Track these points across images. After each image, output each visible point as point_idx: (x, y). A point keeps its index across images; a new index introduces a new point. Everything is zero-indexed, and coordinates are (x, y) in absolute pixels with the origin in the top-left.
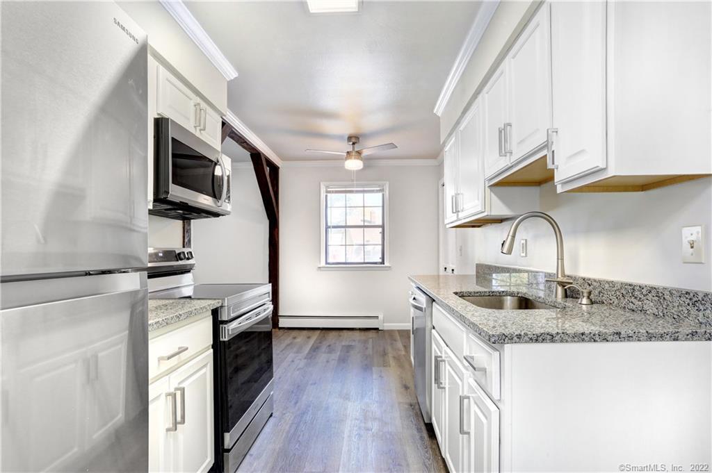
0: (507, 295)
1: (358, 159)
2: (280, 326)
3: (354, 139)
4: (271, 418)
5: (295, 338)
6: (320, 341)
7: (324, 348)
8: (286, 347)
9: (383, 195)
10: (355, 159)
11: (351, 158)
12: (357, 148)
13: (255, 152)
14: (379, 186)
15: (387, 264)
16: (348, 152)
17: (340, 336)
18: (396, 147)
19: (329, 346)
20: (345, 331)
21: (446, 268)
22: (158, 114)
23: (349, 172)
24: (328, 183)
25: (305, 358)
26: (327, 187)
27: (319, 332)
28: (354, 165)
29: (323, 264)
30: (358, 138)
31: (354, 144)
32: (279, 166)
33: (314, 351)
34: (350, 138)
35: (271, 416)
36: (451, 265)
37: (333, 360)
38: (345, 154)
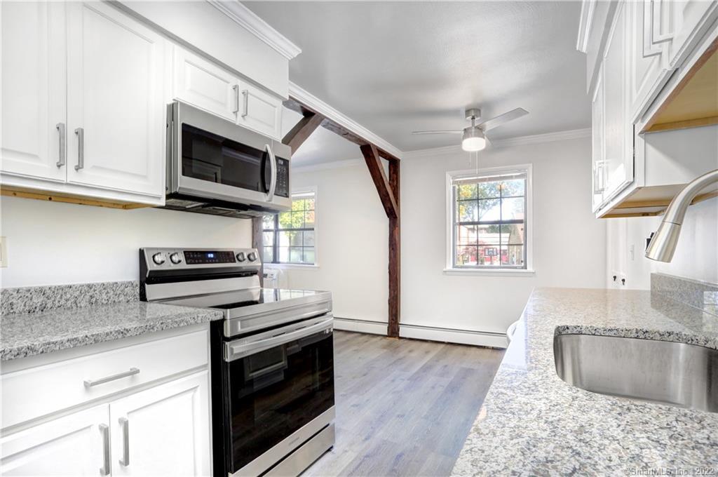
0: (678, 340)
1: (479, 136)
2: (400, 335)
3: (473, 111)
4: (329, 453)
5: (410, 351)
6: (438, 358)
7: (438, 368)
8: (394, 362)
9: (526, 181)
10: (475, 136)
11: (468, 137)
12: (477, 122)
13: (363, 144)
14: (519, 171)
15: (530, 269)
16: (465, 129)
17: (465, 354)
18: (528, 113)
19: (446, 366)
20: (474, 349)
21: (615, 277)
22: (174, 100)
23: (467, 154)
24: (455, 172)
25: (408, 380)
26: (454, 177)
27: (443, 346)
28: (474, 144)
29: (449, 267)
30: (479, 110)
31: (473, 118)
32: (400, 158)
33: (424, 371)
34: (468, 112)
35: (329, 450)
36: (622, 273)
37: (441, 386)
38: (463, 132)
